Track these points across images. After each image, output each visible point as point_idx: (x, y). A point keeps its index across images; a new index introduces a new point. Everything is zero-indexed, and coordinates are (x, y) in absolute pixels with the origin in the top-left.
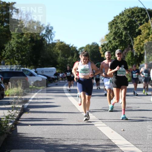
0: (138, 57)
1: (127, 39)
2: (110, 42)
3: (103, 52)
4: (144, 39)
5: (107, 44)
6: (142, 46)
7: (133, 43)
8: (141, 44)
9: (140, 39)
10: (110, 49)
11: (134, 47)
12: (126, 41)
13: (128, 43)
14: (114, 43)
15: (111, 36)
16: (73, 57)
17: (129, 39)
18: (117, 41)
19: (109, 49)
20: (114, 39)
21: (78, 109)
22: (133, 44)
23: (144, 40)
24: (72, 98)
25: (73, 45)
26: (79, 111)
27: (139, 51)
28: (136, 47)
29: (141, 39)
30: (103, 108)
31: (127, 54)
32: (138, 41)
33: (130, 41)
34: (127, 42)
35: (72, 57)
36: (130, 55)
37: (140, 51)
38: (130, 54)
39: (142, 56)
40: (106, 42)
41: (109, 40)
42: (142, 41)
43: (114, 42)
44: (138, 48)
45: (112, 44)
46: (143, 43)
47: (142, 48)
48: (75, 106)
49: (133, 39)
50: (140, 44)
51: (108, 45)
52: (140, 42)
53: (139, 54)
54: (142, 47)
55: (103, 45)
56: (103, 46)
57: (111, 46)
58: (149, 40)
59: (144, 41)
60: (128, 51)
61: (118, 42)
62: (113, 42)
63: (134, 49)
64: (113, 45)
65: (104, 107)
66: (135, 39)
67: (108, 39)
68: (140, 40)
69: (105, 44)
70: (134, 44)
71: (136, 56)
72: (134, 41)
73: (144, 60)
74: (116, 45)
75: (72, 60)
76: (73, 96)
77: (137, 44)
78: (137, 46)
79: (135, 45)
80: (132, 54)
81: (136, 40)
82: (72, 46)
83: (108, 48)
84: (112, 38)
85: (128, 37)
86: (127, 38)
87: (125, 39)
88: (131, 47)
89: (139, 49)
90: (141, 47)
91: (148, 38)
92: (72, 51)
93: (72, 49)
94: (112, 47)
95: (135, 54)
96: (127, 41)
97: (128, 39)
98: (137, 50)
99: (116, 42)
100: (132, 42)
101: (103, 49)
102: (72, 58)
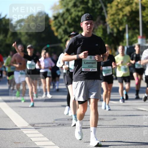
0: (115, 35)
1: (96, 6)
2: (68, 10)
3: (56, 27)
4: (124, 6)
5: (63, 14)
6: (120, 17)
7: (107, 12)
8: (119, 15)
9: (117, 6)
10: (68, 22)
11: (107, 19)
12: (95, 8)
13: (97, 12)
14: (74, 13)
15: (70, 1)
16: (6, 36)
17: (100, 5)
18: (80, 9)
19: (66, 22)
20: (75, 5)
21: (14, 123)
22: (105, 14)
23: (123, 8)
24: (5, 103)
25: (6, 16)
26: (16, 126)
27: (116, 25)
28: (110, 20)
29: (120, 6)
30: (56, 120)
31: (96, 31)
32: (114, 8)
33: (101, 9)
34: (96, 10)
35: (4, 35)
36: (101, 33)
37: (118, 26)
38: (101, 30)
39: (122, 34)
40: (61, 11)
41: (66, 8)
42: (121, 10)
43: (75, 11)
44: (115, 21)
45: (71, 14)
46: (123, 12)
47: (121, 21)
48: (8, 117)
49: (106, 6)
50: (117, 14)
51: (65, 16)
52: (118, 11)
53: (115, 30)
54: (121, 19)
55: (56, 15)
56: (56, 18)
57: (69, 18)
58: (133, 7)
59: (124, 10)
60: (98, 25)
61: (82, 11)
62: (73, 10)
63: (108, 23)
64: (73, 15)
65: (57, 118)
66: (109, 5)
67: (65, 6)
68: (117, 8)
69: (60, 14)
70: (107, 14)
71: (111, 34)
72: (109, 9)
73: (124, 41)
74: (78, 16)
75: (5, 41)
76: (6, 101)
77: (113, 15)
78: (112, 17)
79: (109, 15)
80: (105, 30)
81: (111, 7)
82: (4, 18)
83: (64, 20)
84: (71, 4)
85: (98, 3)
86: (96, 4)
87: (93, 5)
88: (103, 18)
89: (117, 23)
90: (118, 19)
91: (132, 3)
92: (4, 26)
93: (4, 22)
94: (71, 19)
95: (109, 31)
96: (97, 8)
97: (98, 5)
98: (113, 24)
99: (79, 11)
100: (104, 11)
101: (56, 23)
102: (4, 37)
